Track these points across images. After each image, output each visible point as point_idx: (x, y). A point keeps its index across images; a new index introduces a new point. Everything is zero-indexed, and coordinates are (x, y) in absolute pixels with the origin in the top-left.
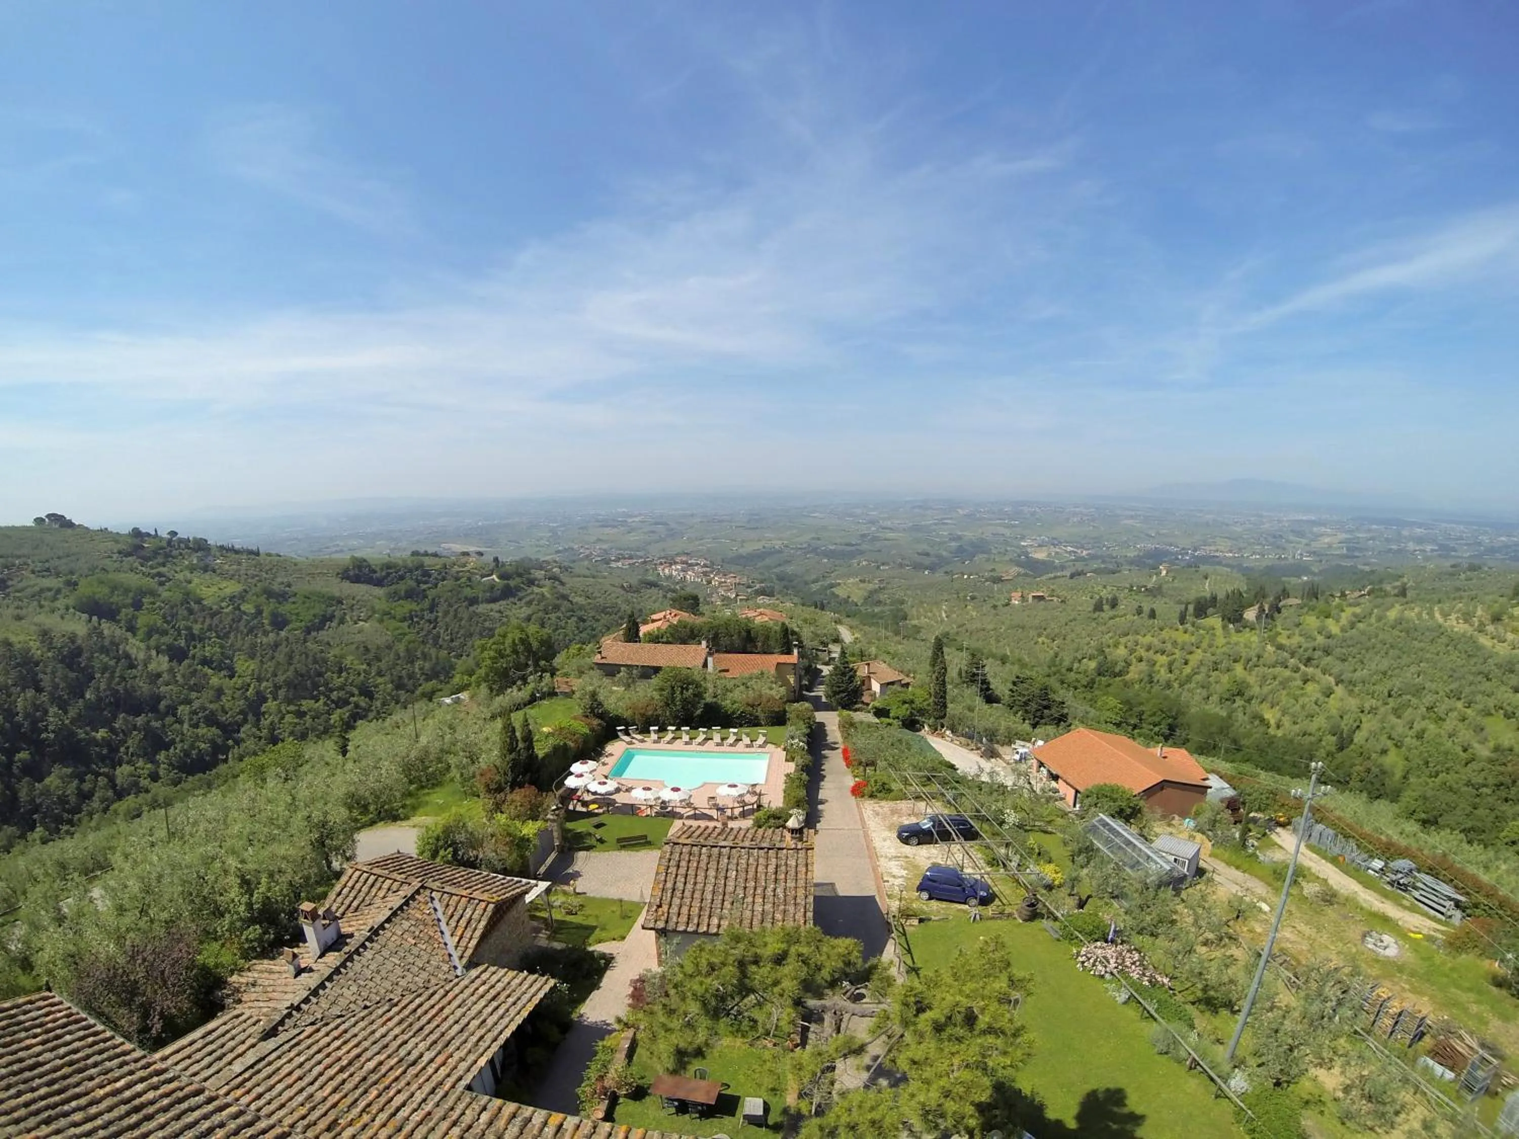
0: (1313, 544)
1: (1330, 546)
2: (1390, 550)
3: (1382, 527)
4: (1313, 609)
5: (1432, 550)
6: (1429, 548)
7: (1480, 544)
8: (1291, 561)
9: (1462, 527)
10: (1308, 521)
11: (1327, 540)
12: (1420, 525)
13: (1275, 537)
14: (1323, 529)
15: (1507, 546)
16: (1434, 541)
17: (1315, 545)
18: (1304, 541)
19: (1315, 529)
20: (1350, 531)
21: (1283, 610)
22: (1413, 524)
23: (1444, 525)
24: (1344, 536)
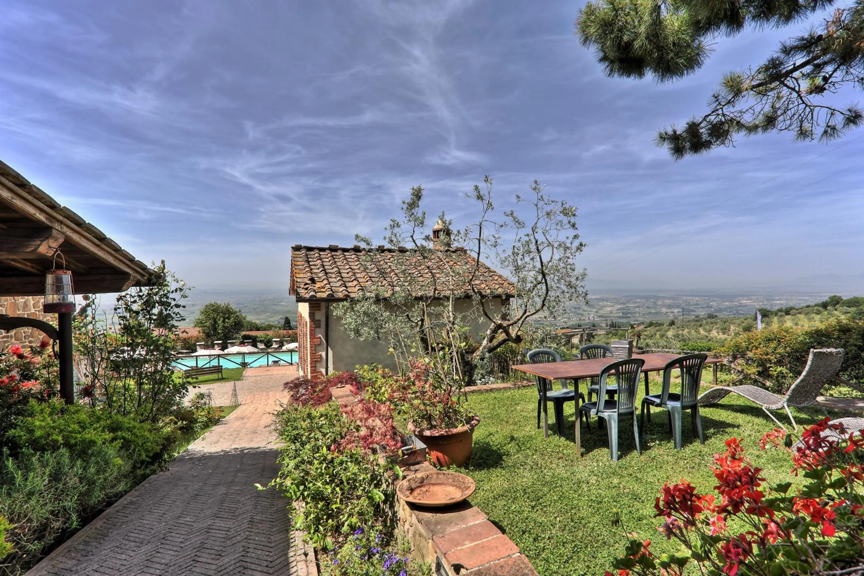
0: (600, 312)
1: (611, 312)
2: (650, 313)
3: (644, 300)
4: (616, 335)
5: (678, 312)
6: (676, 311)
7: (711, 307)
8: (587, 321)
9: (697, 298)
10: (596, 299)
11: (608, 309)
12: (669, 298)
13: (575, 308)
14: (606, 303)
15: (730, 308)
16: (678, 307)
17: (601, 312)
18: (594, 310)
19: (601, 303)
20: (623, 304)
21: (595, 337)
22: (663, 298)
23: (685, 298)
24: (619, 306)
